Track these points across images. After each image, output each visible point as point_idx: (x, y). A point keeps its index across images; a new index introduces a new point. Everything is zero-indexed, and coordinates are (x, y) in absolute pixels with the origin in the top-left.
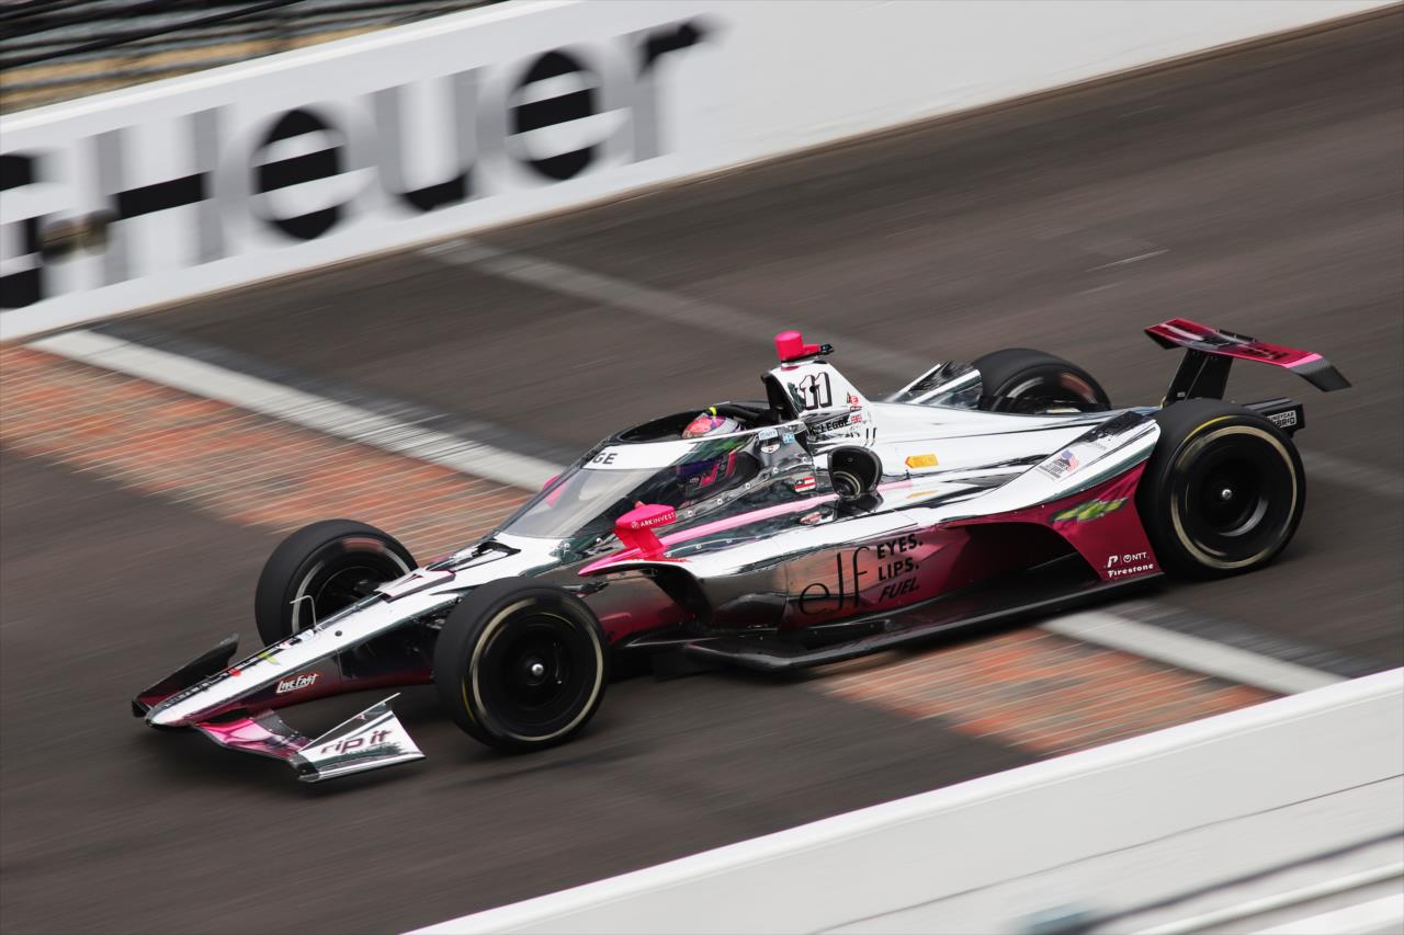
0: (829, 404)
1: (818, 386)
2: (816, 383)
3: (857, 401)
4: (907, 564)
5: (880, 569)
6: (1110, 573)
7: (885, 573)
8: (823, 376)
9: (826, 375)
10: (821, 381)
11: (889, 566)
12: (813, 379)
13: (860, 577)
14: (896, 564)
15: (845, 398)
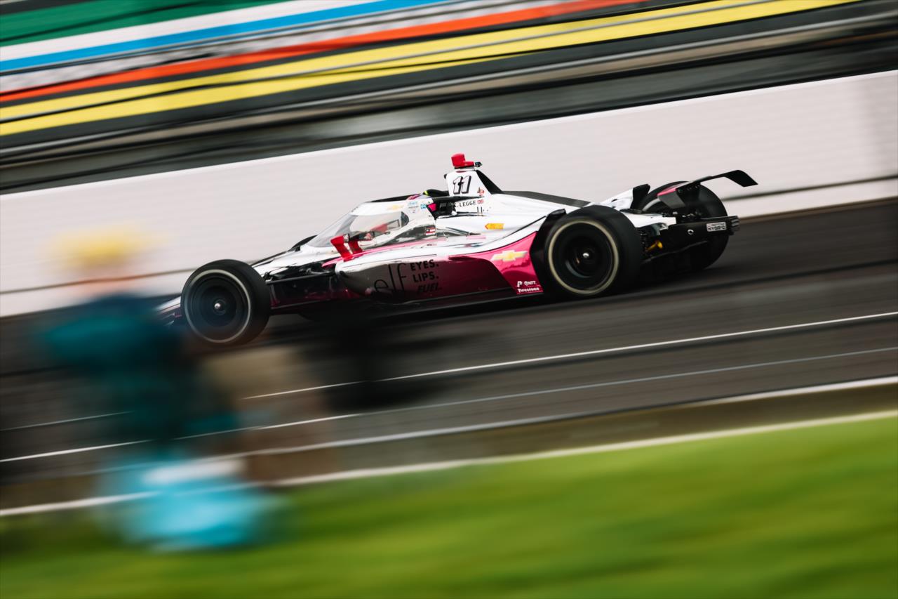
0: (467, 192)
1: (463, 183)
2: (463, 181)
3: (483, 192)
4: (430, 275)
5: (414, 276)
6: (519, 290)
7: (417, 278)
8: (468, 178)
9: (470, 177)
10: (466, 181)
11: (419, 275)
12: (462, 178)
13: (402, 279)
14: (423, 274)
15: (477, 190)
